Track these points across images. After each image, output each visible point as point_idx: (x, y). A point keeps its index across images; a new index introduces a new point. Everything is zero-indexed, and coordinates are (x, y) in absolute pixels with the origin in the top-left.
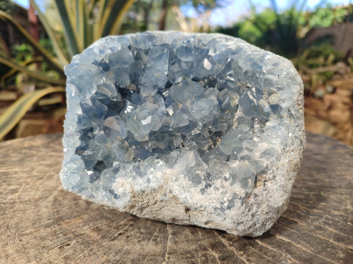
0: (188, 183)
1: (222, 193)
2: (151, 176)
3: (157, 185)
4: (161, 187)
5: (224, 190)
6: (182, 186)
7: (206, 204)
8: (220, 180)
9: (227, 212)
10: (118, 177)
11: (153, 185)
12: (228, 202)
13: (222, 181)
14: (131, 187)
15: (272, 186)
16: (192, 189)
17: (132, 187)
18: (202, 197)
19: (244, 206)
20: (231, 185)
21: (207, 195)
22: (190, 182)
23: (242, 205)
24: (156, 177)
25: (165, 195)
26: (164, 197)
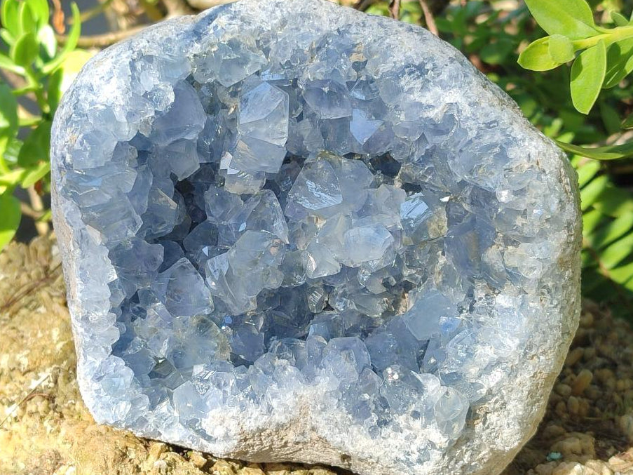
0: (346, 416)
1: (407, 438)
2: (274, 403)
3: (286, 418)
4: (294, 422)
5: (412, 432)
6: (335, 421)
7: (378, 454)
8: (404, 416)
9: (417, 467)
10: (212, 408)
11: (279, 417)
12: (418, 453)
13: (407, 419)
14: (239, 424)
15: (499, 420)
16: (354, 429)
17: (241, 424)
18: (371, 442)
19: (447, 458)
20: (424, 427)
21: (382, 439)
22: (350, 416)
23: (444, 457)
24: (283, 405)
25: (303, 434)
26: (301, 437)
